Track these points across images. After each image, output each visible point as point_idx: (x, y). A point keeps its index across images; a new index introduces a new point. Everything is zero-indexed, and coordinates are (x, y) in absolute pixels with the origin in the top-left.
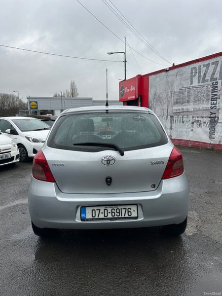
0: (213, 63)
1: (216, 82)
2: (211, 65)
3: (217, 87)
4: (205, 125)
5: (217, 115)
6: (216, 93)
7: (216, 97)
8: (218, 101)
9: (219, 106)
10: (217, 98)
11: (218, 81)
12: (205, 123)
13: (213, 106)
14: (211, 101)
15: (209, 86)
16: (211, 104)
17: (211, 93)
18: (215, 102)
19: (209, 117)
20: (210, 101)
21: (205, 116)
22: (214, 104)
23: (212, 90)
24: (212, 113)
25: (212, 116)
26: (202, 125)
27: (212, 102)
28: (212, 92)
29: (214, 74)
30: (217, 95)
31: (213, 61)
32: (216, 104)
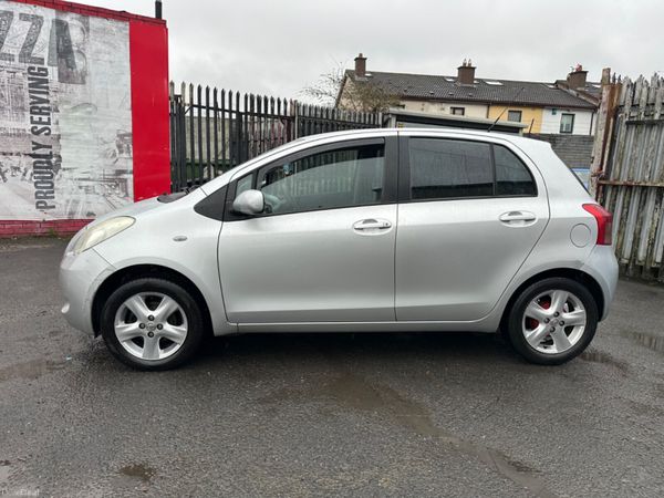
0: (24, 17)
1: (39, 69)
2: (16, 17)
3: (47, 81)
4: (20, 175)
5: (54, 150)
6: (44, 97)
7: (46, 105)
8: (54, 116)
9: (58, 129)
10: (48, 109)
11: (46, 66)
12: (17, 169)
13: (40, 127)
14: (32, 113)
15: (20, 74)
16: (32, 122)
17: (27, 94)
18: (45, 119)
19: (30, 155)
20: (28, 115)
21: (14, 150)
22: (40, 122)
23: (30, 85)
24: (39, 146)
25: (39, 151)
26: (8, 175)
27: (36, 118)
28: (30, 92)
29: (30, 43)
30: (48, 101)
31: (22, 11)
32: (49, 123)
